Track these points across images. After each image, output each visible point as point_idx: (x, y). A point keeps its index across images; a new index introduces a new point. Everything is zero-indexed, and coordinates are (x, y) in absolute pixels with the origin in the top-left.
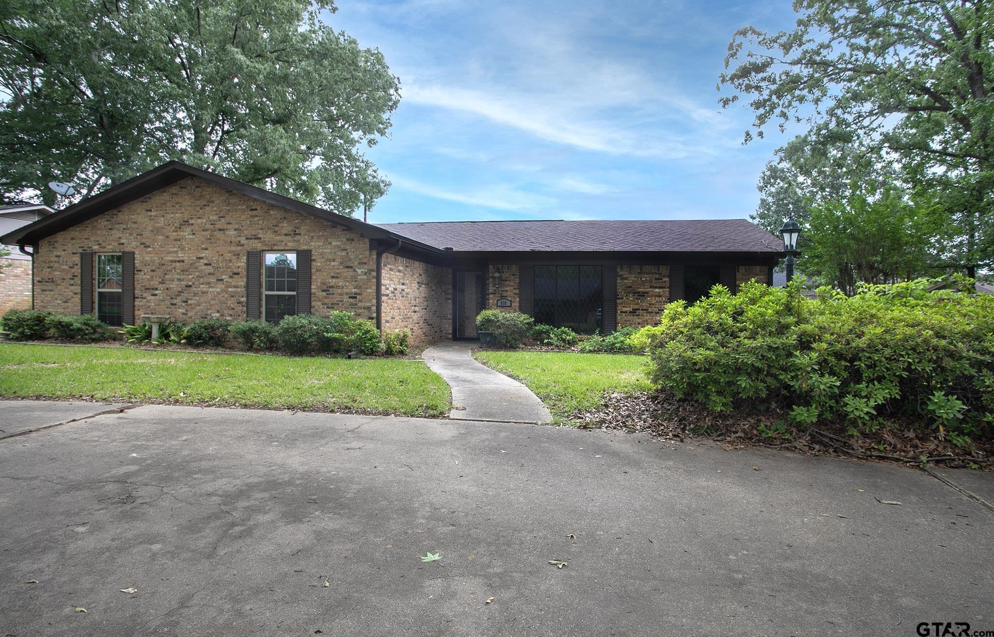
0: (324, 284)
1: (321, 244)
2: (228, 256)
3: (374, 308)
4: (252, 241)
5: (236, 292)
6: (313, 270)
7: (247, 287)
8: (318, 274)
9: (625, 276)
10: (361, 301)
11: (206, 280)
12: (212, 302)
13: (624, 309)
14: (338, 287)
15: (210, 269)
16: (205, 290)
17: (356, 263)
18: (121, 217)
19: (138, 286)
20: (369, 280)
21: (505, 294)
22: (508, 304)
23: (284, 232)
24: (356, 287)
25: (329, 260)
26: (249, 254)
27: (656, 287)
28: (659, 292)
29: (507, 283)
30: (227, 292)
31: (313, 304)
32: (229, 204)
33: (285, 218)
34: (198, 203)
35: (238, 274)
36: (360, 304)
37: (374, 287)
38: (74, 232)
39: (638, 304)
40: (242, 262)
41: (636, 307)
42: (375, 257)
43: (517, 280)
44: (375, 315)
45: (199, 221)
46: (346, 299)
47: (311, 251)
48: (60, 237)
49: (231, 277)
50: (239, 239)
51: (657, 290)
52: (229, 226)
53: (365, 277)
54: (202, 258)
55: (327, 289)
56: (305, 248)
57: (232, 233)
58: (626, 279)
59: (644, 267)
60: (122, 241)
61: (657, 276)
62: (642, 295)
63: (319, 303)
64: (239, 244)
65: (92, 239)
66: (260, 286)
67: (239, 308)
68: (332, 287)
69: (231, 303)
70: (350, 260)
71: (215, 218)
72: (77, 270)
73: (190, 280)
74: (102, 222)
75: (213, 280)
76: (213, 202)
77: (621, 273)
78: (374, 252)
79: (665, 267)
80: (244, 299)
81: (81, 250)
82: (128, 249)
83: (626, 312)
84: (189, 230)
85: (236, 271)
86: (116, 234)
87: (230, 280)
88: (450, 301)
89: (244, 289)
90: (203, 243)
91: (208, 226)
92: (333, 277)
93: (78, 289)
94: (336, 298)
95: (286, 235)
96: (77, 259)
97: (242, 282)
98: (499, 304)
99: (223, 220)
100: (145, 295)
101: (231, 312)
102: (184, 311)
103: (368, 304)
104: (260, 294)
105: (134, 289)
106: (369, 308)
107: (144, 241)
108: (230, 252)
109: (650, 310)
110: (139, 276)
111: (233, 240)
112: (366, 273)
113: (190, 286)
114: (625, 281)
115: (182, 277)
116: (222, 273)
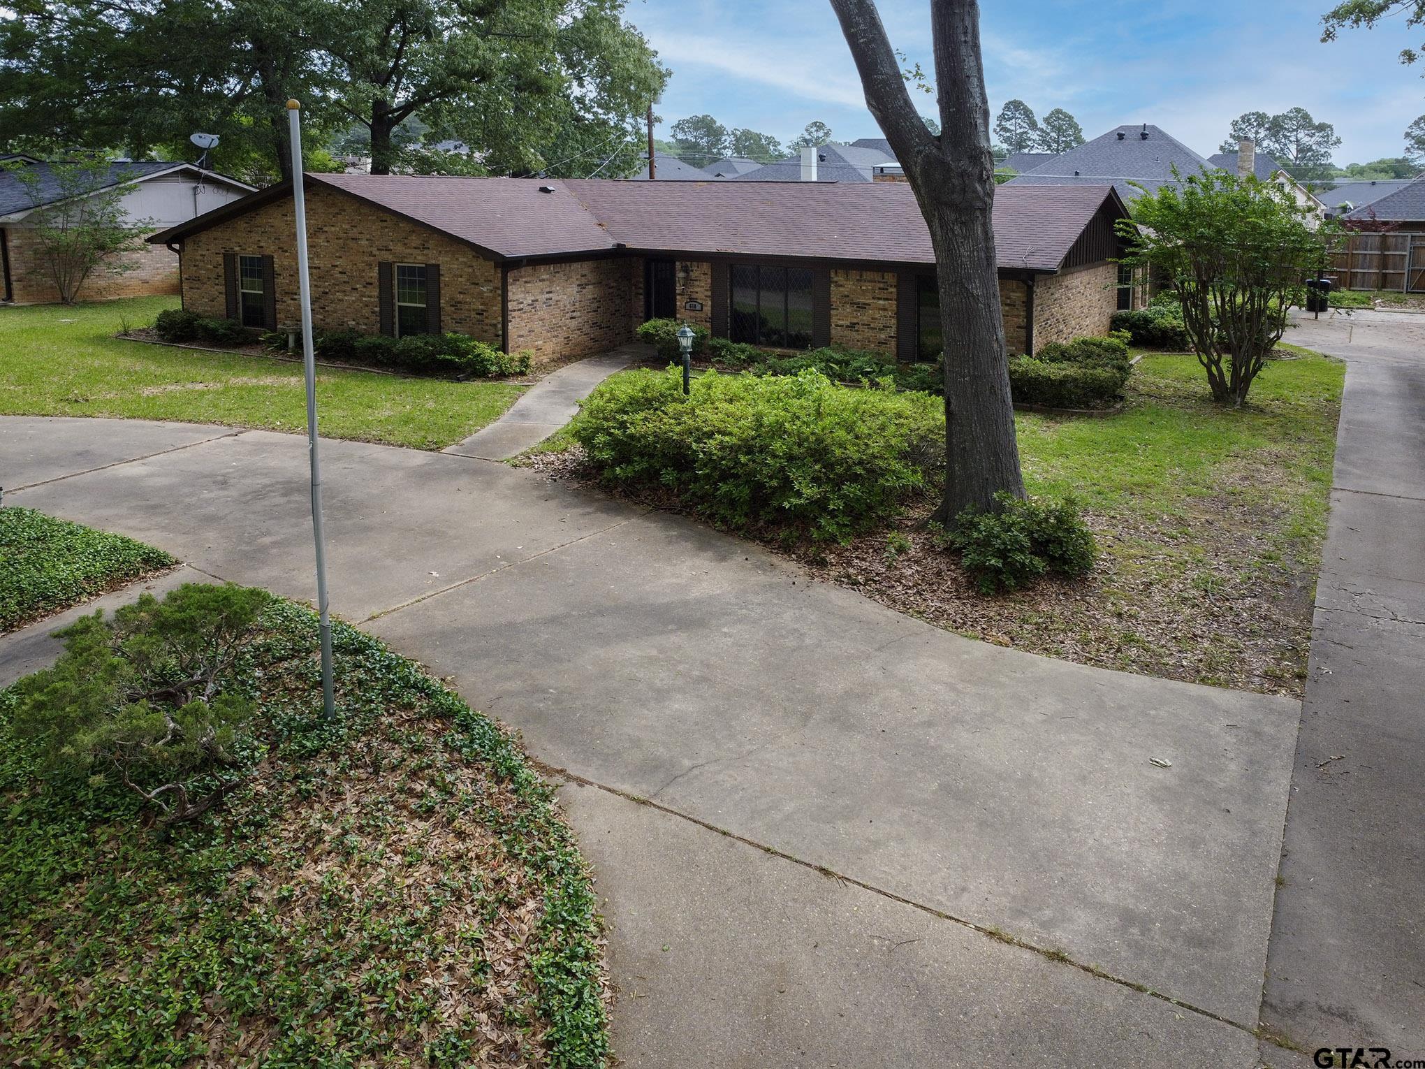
0: (452, 299)
1: (448, 259)
2: (361, 266)
3: (500, 326)
4: (384, 252)
5: (370, 302)
6: (442, 285)
7: (380, 297)
8: (446, 288)
9: (840, 283)
10: (487, 318)
11: (341, 287)
12: (348, 310)
13: (840, 322)
14: (466, 303)
15: (344, 278)
16: (340, 297)
17: (482, 280)
18: (259, 220)
19: (278, 290)
20: (494, 298)
21: (694, 296)
22: (698, 307)
23: (414, 245)
24: (482, 304)
25: (456, 276)
26: (380, 265)
27: (880, 299)
28: (884, 305)
29: (697, 283)
30: (361, 301)
31: (443, 318)
32: (360, 214)
33: (414, 231)
34: (331, 210)
35: (371, 284)
36: (487, 321)
37: (500, 305)
38: (216, 233)
39: (857, 317)
40: (375, 273)
41: (855, 321)
42: (500, 275)
43: (709, 281)
44: (500, 332)
45: (333, 229)
46: (473, 315)
47: (439, 265)
48: (204, 237)
49: (365, 287)
50: (370, 249)
51: (881, 302)
52: (360, 237)
53: (491, 295)
54: (337, 266)
55: (455, 304)
56: (434, 262)
57: (364, 242)
58: (841, 286)
59: (864, 273)
60: (262, 244)
61: (882, 285)
62: (863, 307)
63: (448, 318)
64: (371, 254)
65: (233, 240)
66: (393, 298)
67: (373, 317)
68: (460, 302)
69: (366, 312)
70: (476, 277)
71: (347, 227)
72: (221, 270)
73: (326, 287)
74: (242, 225)
75: (348, 288)
76: (344, 210)
77: (835, 279)
78: (499, 271)
79: (890, 275)
80: (377, 309)
81: (223, 251)
82: (267, 252)
83: (842, 326)
84: (323, 237)
85: (369, 280)
86: (255, 237)
87: (364, 290)
88: (641, 297)
89: (377, 300)
90: (337, 251)
91: (341, 235)
92: (460, 293)
93: (222, 288)
94: (464, 314)
95: (415, 248)
96: (220, 259)
97: (376, 293)
98: (688, 307)
99: (355, 230)
100: (285, 299)
101: (366, 321)
102: (322, 317)
103: (494, 322)
104: (393, 305)
105: (274, 293)
106: (495, 326)
107: (281, 245)
108: (363, 262)
109: (872, 325)
110: (279, 280)
111: (365, 250)
112: (491, 291)
113: (327, 293)
114: (841, 289)
115: (319, 283)
116: (357, 282)
